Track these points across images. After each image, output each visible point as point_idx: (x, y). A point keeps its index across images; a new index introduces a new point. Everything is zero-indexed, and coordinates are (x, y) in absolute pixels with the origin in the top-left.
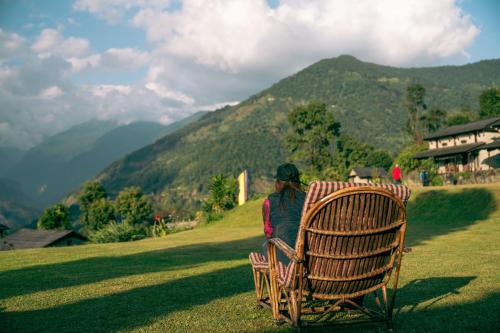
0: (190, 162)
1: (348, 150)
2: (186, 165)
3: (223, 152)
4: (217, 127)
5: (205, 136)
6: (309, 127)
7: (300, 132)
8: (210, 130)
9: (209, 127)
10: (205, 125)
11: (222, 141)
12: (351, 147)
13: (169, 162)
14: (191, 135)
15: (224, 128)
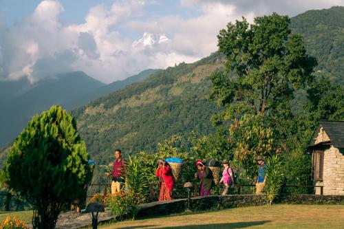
0: (127, 132)
1: (327, 107)
2: (123, 136)
3: (171, 122)
4: (167, 90)
5: (151, 101)
6: (256, 62)
7: (242, 70)
8: (157, 93)
9: (158, 88)
10: (153, 86)
11: (171, 107)
12: (333, 103)
13: (102, 130)
14: (133, 98)
15: (176, 91)
